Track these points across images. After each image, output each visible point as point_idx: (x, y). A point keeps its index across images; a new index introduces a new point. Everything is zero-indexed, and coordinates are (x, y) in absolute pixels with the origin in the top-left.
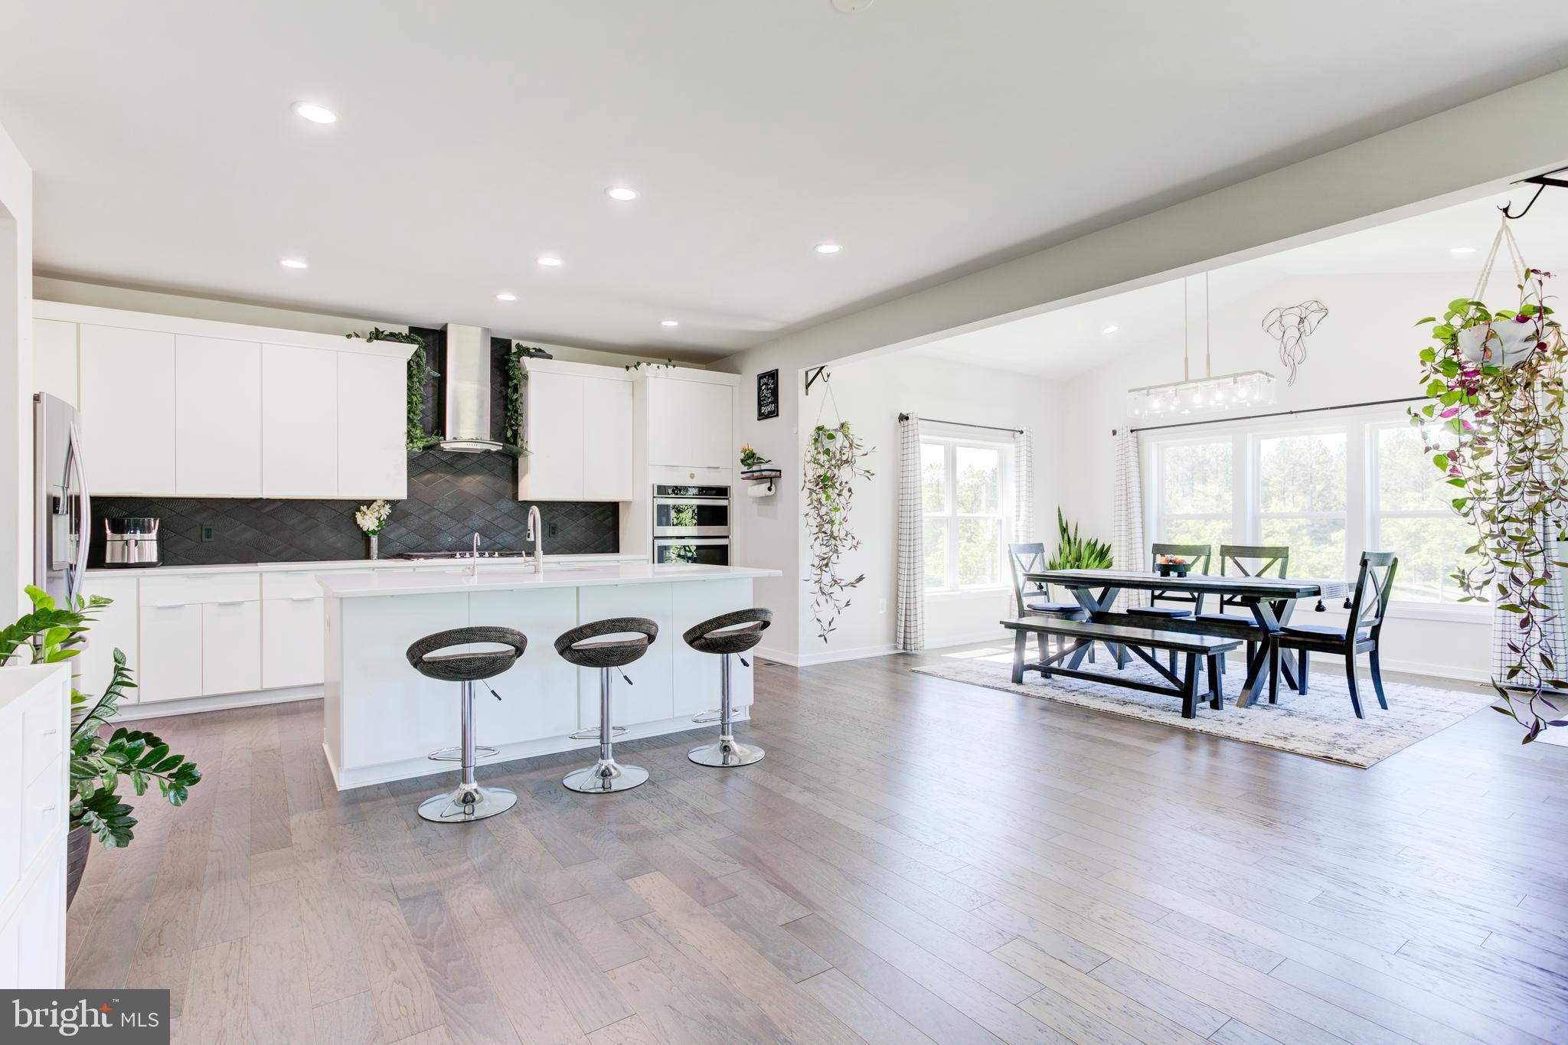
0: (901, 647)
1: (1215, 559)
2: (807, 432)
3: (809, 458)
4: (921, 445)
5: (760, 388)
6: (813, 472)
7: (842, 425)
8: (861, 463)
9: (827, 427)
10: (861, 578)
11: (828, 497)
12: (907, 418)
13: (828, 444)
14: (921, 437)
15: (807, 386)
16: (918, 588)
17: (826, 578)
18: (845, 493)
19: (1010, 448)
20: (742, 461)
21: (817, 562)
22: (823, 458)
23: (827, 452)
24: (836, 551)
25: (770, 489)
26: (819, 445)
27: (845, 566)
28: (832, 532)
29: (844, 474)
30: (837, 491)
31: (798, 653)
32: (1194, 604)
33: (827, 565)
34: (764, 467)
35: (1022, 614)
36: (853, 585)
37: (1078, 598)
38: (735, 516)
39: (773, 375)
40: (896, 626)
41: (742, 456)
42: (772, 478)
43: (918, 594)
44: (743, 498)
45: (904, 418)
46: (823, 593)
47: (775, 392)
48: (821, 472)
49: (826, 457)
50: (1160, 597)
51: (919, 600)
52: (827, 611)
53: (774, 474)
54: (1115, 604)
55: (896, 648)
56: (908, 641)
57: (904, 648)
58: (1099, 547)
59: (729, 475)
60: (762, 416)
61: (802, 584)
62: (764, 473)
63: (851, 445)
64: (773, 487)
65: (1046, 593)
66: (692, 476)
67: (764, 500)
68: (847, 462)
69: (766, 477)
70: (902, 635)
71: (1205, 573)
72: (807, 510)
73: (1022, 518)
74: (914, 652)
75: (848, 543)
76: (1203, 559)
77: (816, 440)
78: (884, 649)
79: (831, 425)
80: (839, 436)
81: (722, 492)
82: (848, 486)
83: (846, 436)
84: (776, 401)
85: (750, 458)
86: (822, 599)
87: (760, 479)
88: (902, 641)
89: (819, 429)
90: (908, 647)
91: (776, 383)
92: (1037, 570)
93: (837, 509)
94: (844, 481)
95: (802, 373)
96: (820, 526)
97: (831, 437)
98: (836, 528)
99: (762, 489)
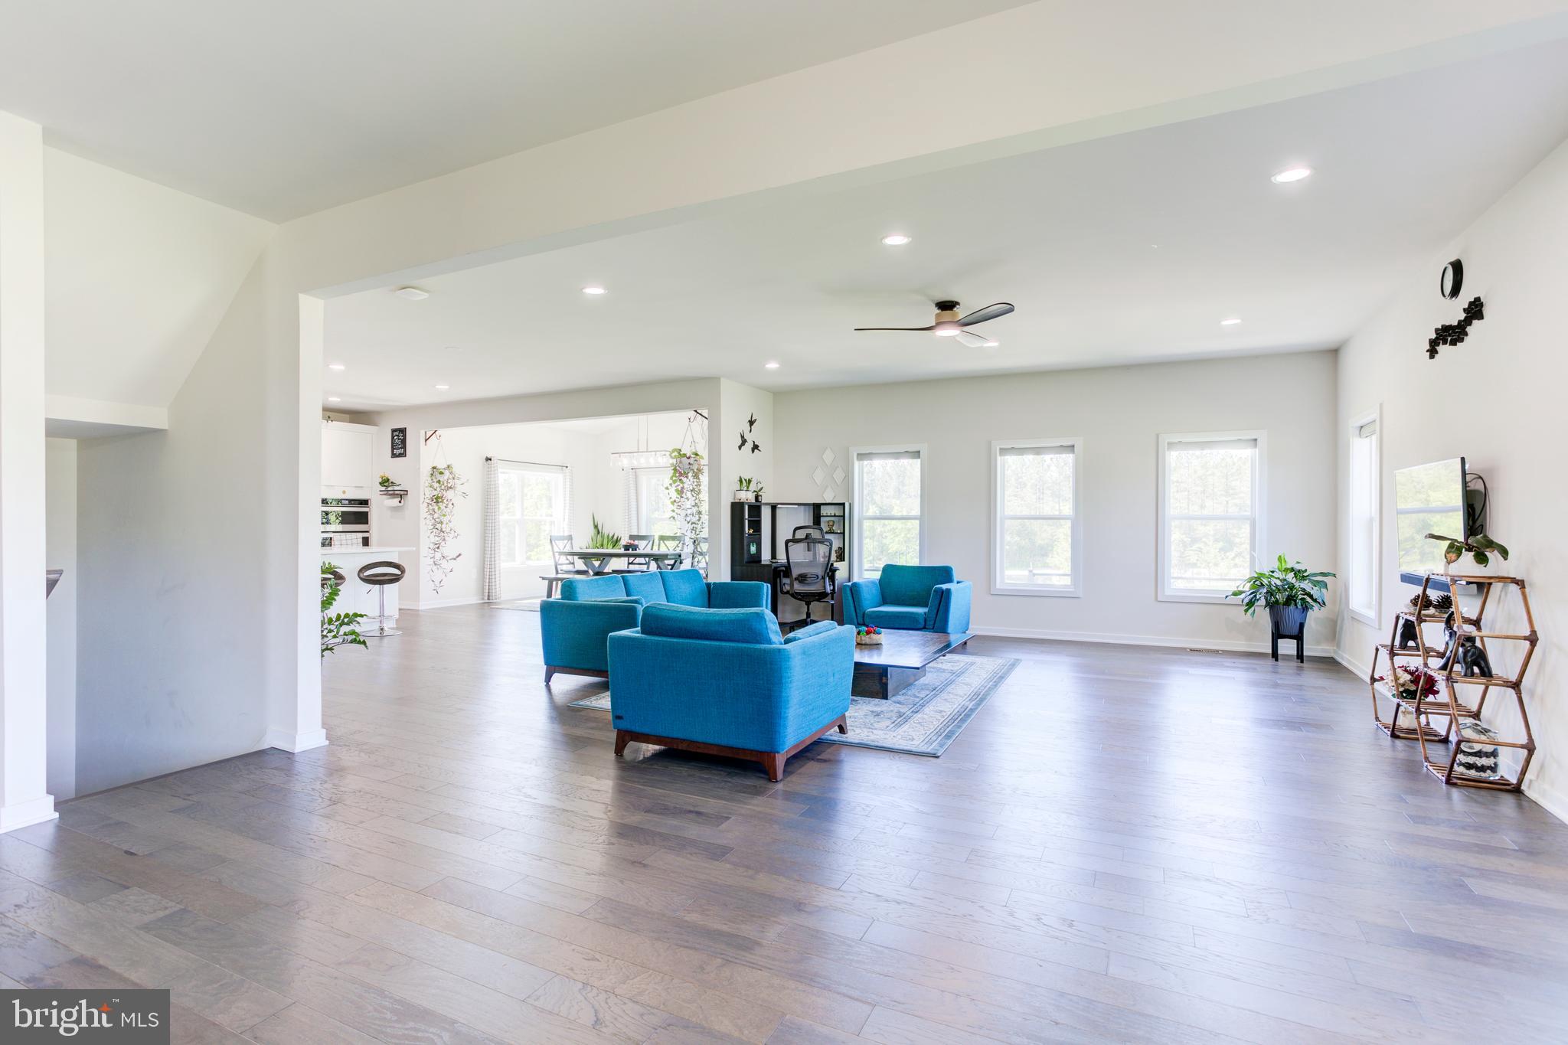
0: (486, 598)
1: (657, 541)
2: (426, 470)
3: (427, 484)
4: (499, 474)
5: (393, 438)
6: (429, 493)
7: (448, 466)
8: (459, 488)
9: (438, 467)
10: (460, 555)
11: (439, 508)
12: (490, 460)
13: (439, 477)
14: (500, 470)
15: (426, 440)
16: (497, 562)
17: (438, 555)
18: (450, 505)
19: (561, 476)
20: (380, 483)
21: (432, 546)
22: (436, 485)
23: (439, 482)
24: (444, 540)
25: (400, 502)
26: (433, 477)
27: (450, 548)
28: (442, 529)
29: (449, 494)
30: (445, 505)
31: (419, 601)
32: (646, 566)
33: (438, 548)
34: (396, 488)
35: (557, 573)
36: (455, 559)
37: (585, 564)
38: (373, 518)
39: (403, 431)
40: (483, 585)
41: (380, 480)
42: (402, 495)
43: (497, 566)
44: (380, 508)
45: (488, 459)
46: (435, 564)
47: (404, 442)
48: (435, 493)
49: (438, 485)
50: (632, 563)
51: (497, 569)
52: (438, 575)
53: (402, 493)
54: (607, 568)
55: (483, 599)
56: (491, 594)
57: (489, 599)
58: (615, 538)
59: (370, 491)
60: (394, 455)
61: (422, 559)
62: (396, 492)
63: (454, 478)
64: (402, 501)
65: (573, 563)
66: (344, 492)
67: (395, 509)
68: (451, 488)
69: (397, 495)
70: (487, 591)
71: (652, 549)
72: (426, 515)
73: (567, 520)
74: (494, 601)
75: (452, 535)
76: (651, 542)
77: (432, 475)
78: (475, 600)
79: (441, 466)
80: (447, 473)
81: (364, 502)
82: (453, 501)
83: (451, 473)
84: (404, 447)
85: (385, 482)
86: (435, 568)
87: (394, 495)
88: (487, 594)
89: (434, 468)
90: (491, 598)
91: (405, 436)
92: (568, 549)
93: (444, 515)
94: (449, 498)
95: (423, 432)
96: (434, 525)
97: (441, 473)
98: (443, 526)
99: (395, 501)
